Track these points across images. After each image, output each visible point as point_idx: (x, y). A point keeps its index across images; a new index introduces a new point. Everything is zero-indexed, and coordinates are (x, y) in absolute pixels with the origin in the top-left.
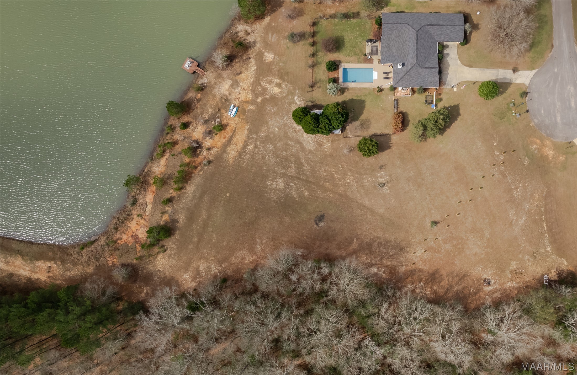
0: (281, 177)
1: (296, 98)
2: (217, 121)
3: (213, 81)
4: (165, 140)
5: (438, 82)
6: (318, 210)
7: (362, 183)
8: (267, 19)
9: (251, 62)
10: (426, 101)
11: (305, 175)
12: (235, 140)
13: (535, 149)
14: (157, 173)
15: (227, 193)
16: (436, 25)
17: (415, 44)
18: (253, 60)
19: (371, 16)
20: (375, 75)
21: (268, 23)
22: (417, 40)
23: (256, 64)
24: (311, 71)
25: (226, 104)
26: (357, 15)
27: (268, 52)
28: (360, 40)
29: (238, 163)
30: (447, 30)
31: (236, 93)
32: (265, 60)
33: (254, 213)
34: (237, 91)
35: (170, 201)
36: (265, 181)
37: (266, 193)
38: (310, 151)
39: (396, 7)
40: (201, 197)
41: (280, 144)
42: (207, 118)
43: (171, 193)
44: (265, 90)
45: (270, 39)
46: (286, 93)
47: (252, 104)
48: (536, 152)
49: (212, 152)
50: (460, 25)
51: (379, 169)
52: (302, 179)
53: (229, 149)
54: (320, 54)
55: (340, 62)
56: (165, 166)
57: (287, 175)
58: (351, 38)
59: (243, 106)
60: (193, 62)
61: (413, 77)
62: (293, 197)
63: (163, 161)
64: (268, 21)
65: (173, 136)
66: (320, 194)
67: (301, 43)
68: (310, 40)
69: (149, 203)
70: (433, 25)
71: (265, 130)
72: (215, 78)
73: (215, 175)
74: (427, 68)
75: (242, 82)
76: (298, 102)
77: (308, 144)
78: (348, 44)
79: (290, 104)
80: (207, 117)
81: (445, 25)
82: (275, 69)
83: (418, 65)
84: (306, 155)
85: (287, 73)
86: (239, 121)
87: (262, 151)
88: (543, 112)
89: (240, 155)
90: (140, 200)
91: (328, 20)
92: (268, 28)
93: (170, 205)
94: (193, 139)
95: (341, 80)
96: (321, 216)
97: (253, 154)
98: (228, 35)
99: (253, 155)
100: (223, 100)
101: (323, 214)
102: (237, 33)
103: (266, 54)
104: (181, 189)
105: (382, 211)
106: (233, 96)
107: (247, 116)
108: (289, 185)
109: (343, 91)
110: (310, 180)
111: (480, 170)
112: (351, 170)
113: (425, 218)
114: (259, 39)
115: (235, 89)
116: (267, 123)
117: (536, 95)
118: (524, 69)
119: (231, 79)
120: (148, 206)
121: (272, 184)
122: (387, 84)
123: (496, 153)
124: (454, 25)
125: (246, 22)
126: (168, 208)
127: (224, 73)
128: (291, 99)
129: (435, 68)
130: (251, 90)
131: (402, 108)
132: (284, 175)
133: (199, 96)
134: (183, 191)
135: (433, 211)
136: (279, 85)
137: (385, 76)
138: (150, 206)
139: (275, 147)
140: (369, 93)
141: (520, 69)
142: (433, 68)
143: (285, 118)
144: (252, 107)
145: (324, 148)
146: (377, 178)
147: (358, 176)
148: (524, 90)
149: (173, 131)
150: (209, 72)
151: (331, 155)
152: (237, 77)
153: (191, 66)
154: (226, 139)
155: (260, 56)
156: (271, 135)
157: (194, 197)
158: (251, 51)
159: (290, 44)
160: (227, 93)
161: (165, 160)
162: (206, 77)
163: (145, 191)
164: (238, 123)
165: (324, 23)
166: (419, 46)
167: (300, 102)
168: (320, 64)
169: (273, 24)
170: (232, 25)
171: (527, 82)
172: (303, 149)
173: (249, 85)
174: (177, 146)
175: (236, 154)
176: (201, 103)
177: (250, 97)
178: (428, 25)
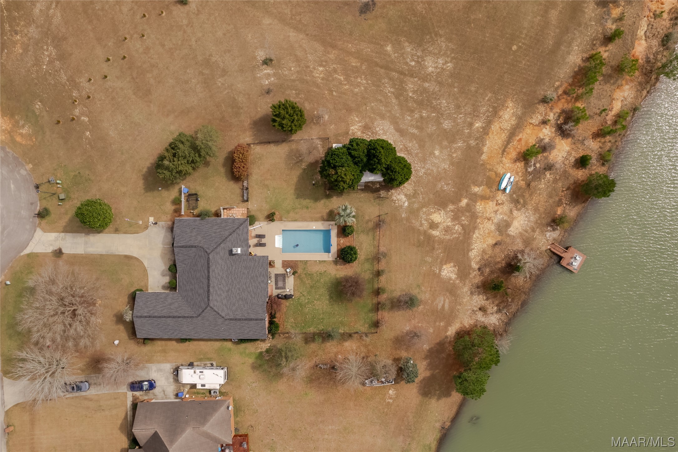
0: (429, 74)
1: (406, 204)
2: (532, 168)
3: (537, 234)
4: (613, 141)
5: (175, 226)
6: (370, 22)
7: (299, 66)
8: (451, 331)
9: (477, 263)
10: (197, 200)
11: (391, 79)
12: (504, 136)
13: (23, 126)
14: (627, 87)
15: (517, 51)
16: (179, 317)
17: (211, 285)
18: (475, 266)
19: (286, 338)
20: (278, 242)
21: (450, 325)
22: (209, 291)
23: (469, 260)
24: (382, 249)
25: (517, 196)
26: (309, 339)
27: (450, 279)
28: (303, 298)
29: (498, 99)
30: (162, 310)
31: (501, 214)
32: (455, 266)
33: (472, 17)
34: (500, 217)
35: (609, 39)
36: (454, 68)
37: (453, 49)
38: (383, 117)
39: (247, 351)
40: (558, 44)
41: (431, 128)
42: (548, 174)
43: (605, 51)
44: (456, 218)
45: (447, 300)
46: (421, 213)
47: (475, 194)
48: (21, 123)
49: (540, 118)
50: (141, 317)
51: (271, 88)
52: (396, 72)
53: (513, 123)
54: (367, 276)
55: (335, 262)
56: (614, 99)
57: (419, 79)
58: (319, 302)
59: (491, 191)
60: (568, 264)
61: (215, 233)
62: (410, 43)
63: (617, 107)
64: (450, 328)
65: (601, 148)
66: (367, 49)
67: (397, 294)
68: (383, 297)
69: (641, 39)
70: (184, 317)
71: (455, 152)
72: (534, 239)
73: (534, 79)
74: (192, 247)
75: (491, 232)
76: (402, 197)
77: (386, 128)
78: (323, 291)
79: (415, 194)
80: (548, 176)
81: (165, 317)
82: (439, 252)
83: (207, 250)
84: (390, 111)
85: (420, 245)
86: (497, 167)
87: (461, 118)
88: (12, 186)
89: (495, 113)
90: (657, 44)
91: (355, 331)
92: (449, 317)
93: (609, 33)
94: (570, 140)
95: (334, 233)
96: (365, 12)
97: (475, 114)
98: (513, 308)
99: (474, 112)
100: (522, 201)
101: (363, 15)
102: (499, 311)
103: (454, 276)
104: (591, 58)
105: (267, 21)
106: (506, 208)
107: (485, 175)
108: (418, 62)
109: (331, 216)
110: (382, 71)
111: (110, 90)
112: (318, 86)
113: (198, 11)
114: (465, 300)
115: (502, 220)
116: (452, 164)
117: (24, 213)
118: (45, 255)
119: (509, 235)
120: (643, 33)
121: (443, 64)
122: (260, 227)
123: (86, 119)
124: (150, 317)
125: (485, 327)
126: (611, 26)
127: (519, 245)
128: (414, 202)
129: (180, 247)
130: (477, 217)
131: (235, 187)
132: (425, 78)
133: (559, 211)
134: (586, 55)
135: (185, 22)
136: (433, 225)
137: (263, 241)
138: (641, 33)
139: (439, 124)
140: (288, 212)
141: (51, 254)
142: (182, 247)
143: (423, 171)
144: (476, 189)
145: (360, 122)
146: (274, 75)
147: (305, 78)
148: (44, 222)
149: (600, 154)
150: (544, 248)
151: (349, 110)
152: (499, 238)
153: (572, 258)
154: (518, 138)
155: (463, 274)
156: (445, 143)
157: (570, 44)
158: (476, 281)
159: (415, 292)
160: (515, 213)
161: (614, 109)
162: (547, 240)
163: (647, 58)
164: (498, 163)
165: (362, 327)
166: (205, 281)
167: (399, 197)
168: (367, 260)
169: (442, 324)
170: (508, 323)
171: (39, 233)
172: (394, 121)
173: (481, 226)
174: (595, 129)
175: (501, 113)
176: (557, 199)
177: (479, 207)
178: (191, 317)
